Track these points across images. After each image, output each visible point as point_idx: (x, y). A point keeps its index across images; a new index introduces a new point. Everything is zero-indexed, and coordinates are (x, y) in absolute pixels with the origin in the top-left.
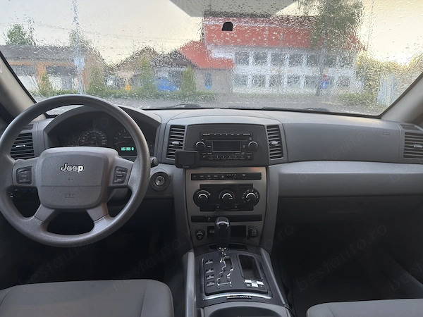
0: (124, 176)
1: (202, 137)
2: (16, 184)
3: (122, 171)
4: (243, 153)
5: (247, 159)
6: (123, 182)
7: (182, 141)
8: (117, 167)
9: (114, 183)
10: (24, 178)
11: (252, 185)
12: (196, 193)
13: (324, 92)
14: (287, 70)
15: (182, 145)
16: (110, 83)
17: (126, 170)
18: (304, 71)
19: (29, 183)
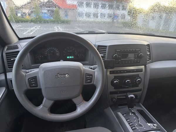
0: (91, 79)
1: (116, 52)
2: (29, 88)
3: (90, 76)
4: (136, 60)
5: (137, 62)
6: (91, 82)
7: (105, 54)
8: (86, 74)
9: (86, 83)
10: (33, 83)
11: (138, 75)
12: (112, 80)
13: (115, 21)
14: (100, 11)
15: (105, 56)
16: (19, 15)
17: (92, 75)
18: (107, 11)
19: (37, 86)
